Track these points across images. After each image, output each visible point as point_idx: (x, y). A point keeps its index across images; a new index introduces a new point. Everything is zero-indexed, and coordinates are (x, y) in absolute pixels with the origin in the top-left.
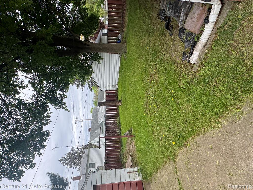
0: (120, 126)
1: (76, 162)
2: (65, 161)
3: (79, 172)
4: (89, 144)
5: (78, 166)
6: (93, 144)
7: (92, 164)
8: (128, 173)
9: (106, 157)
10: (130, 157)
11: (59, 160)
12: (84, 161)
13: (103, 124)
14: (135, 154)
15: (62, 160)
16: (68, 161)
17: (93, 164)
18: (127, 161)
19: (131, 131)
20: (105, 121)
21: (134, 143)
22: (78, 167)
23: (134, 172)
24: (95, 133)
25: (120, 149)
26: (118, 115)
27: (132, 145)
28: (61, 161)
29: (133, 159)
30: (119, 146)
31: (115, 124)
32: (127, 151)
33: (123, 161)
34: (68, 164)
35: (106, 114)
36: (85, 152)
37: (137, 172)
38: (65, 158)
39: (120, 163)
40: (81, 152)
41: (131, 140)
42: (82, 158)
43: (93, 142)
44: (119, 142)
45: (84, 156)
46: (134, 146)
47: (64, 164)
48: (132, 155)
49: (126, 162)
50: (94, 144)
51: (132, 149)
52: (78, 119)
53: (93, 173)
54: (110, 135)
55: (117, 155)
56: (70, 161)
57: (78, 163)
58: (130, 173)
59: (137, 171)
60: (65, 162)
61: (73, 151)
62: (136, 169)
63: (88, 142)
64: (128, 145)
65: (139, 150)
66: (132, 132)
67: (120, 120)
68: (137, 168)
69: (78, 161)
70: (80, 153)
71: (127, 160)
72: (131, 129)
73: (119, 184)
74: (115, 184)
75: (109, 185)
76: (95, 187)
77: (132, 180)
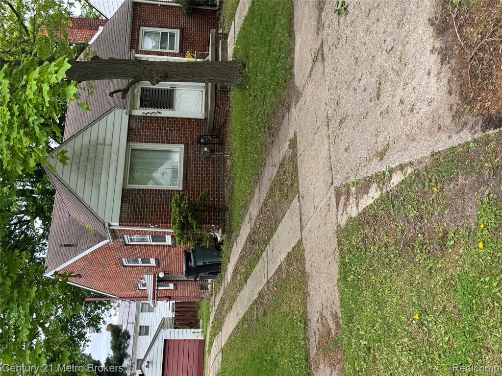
73: (185, 340)
74: (182, 340)
75: (177, 340)
76: (165, 340)
77: (196, 338)
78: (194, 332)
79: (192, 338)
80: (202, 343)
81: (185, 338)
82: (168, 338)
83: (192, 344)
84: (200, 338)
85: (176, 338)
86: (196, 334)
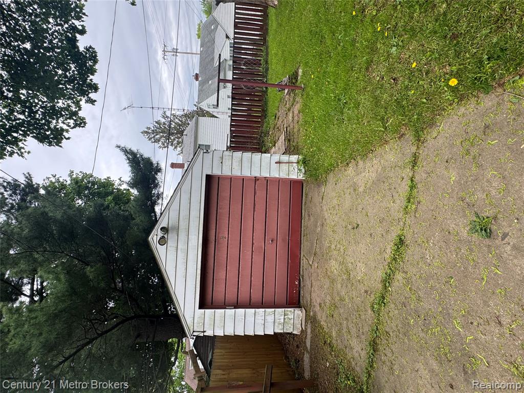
0: (267, 69)
1: (174, 139)
2: (153, 135)
3: (181, 157)
4: (197, 109)
5: (180, 147)
6: (205, 109)
7: (203, 145)
8: (276, 163)
9: (231, 134)
10: (282, 137)
11: (142, 133)
12: (188, 139)
13: (227, 66)
14: (295, 130)
15: (146, 132)
16: (158, 136)
17: (206, 145)
18: (275, 145)
19: (296, 78)
20: (230, 60)
21: (297, 107)
22: (179, 149)
23: (289, 163)
24: (207, 85)
25: (262, 123)
26: (265, 40)
27: (291, 112)
28: (146, 135)
29: (289, 140)
30: (260, 116)
31: (255, 64)
32: (278, 126)
33: (265, 145)
34: (159, 141)
35: (235, 38)
36: (188, 124)
37: (295, 165)
38: (152, 131)
39: (259, 148)
40: (182, 122)
41: (292, 99)
42: (184, 134)
43: (204, 105)
44: (260, 107)
45: (189, 131)
46: (296, 112)
47: (153, 140)
48: (290, 132)
49: (271, 148)
50: (207, 109)
51: (290, 121)
52: (169, 49)
53: (204, 153)
54: (242, 89)
55: (254, 133)
56: (162, 137)
57: (178, 141)
58: (281, 164)
59: (296, 161)
60: (154, 137)
61: (166, 119)
62: (294, 158)
63: (195, 105)
64: (281, 113)
65: (309, 120)
66: (297, 81)
67: (267, 54)
68: (296, 156)
69: (178, 138)
70: (181, 125)
71: (275, 143)
72: (297, 73)
73: (256, 179)
74: (249, 179)
75: (237, 178)
76: (209, 178)
77: (283, 175)
78: (279, 163)
79: (275, 174)
80: (296, 187)
81: (258, 175)
82: (217, 172)
83: (273, 190)
84: (294, 176)
85: (237, 173)
86: (284, 167)
